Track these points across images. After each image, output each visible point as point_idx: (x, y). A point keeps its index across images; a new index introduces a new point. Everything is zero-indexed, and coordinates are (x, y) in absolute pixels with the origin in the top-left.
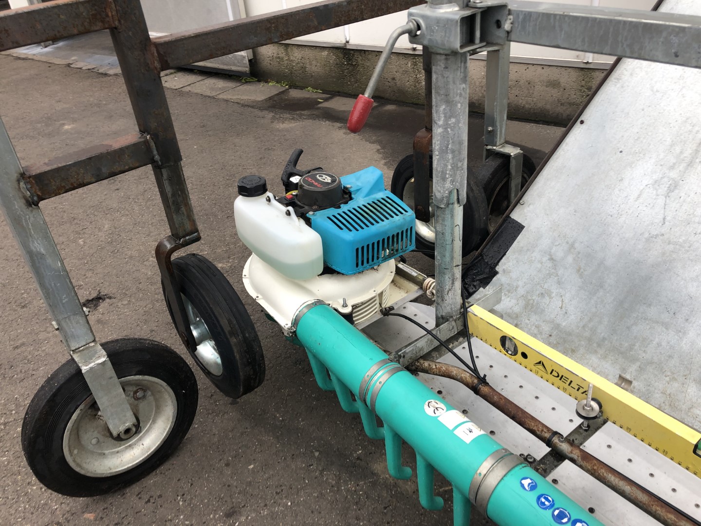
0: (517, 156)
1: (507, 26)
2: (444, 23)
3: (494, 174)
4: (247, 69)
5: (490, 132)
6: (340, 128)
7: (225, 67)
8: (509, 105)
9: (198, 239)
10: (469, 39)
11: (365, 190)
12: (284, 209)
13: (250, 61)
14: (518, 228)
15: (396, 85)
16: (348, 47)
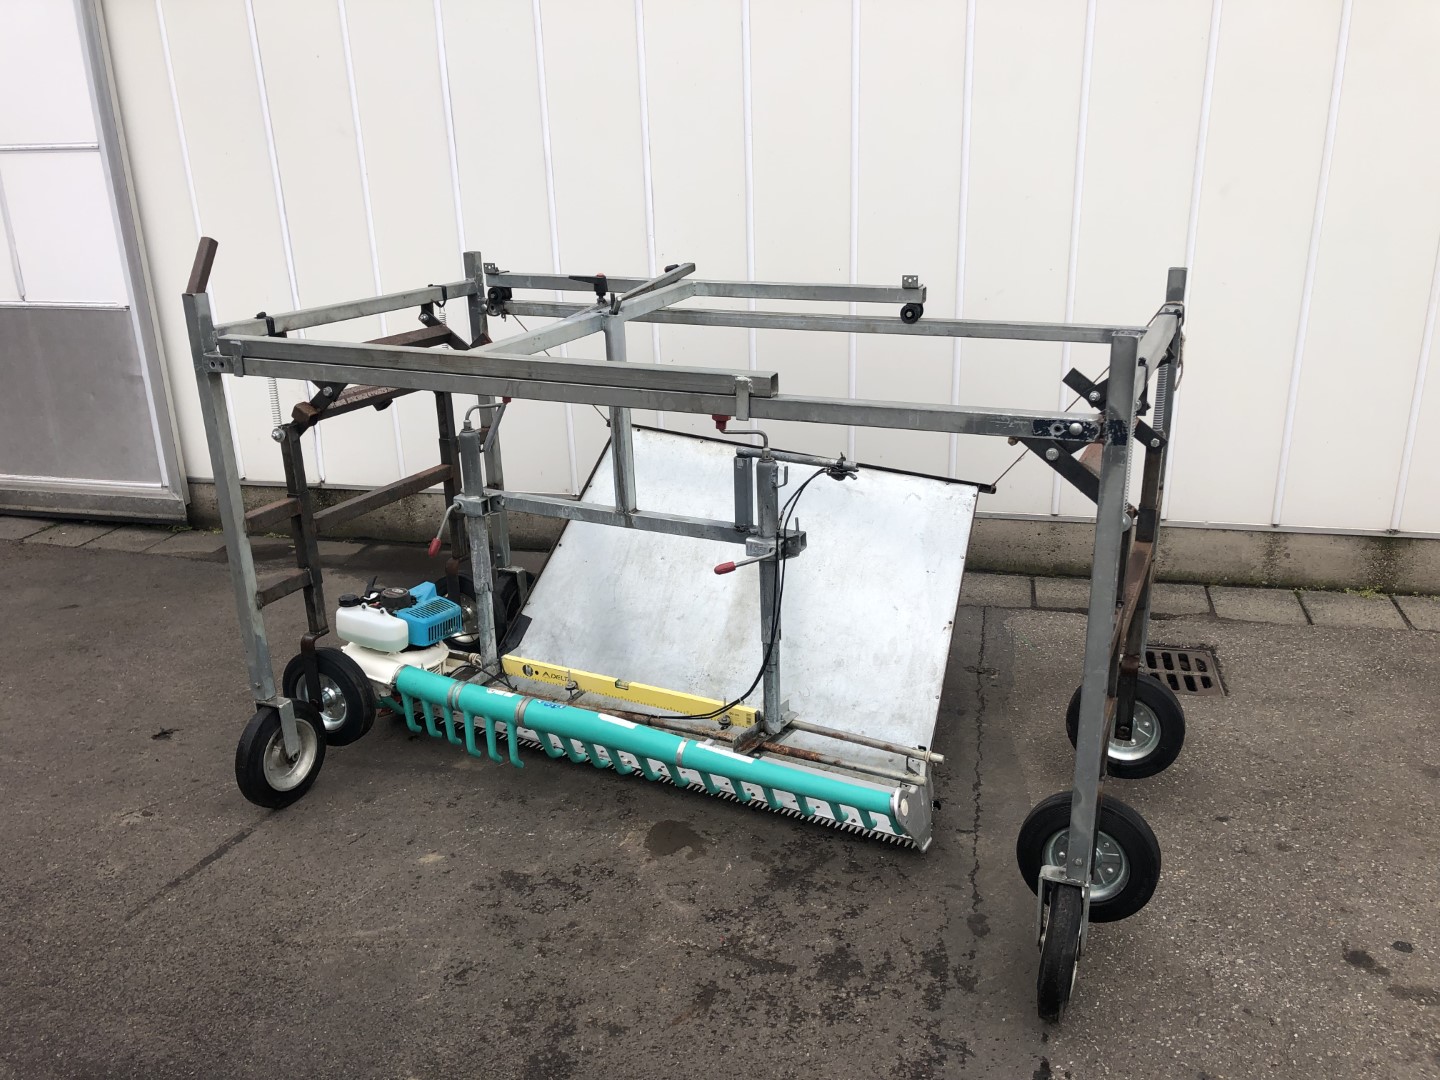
0: (521, 573)
1: (503, 504)
2: (475, 504)
3: (506, 587)
4: (184, 517)
5: (498, 557)
6: (332, 573)
7: (148, 515)
8: (510, 536)
9: (328, 632)
10: (485, 510)
11: (425, 596)
12: (378, 611)
13: (187, 506)
14: (529, 620)
15: (385, 523)
16: (324, 487)
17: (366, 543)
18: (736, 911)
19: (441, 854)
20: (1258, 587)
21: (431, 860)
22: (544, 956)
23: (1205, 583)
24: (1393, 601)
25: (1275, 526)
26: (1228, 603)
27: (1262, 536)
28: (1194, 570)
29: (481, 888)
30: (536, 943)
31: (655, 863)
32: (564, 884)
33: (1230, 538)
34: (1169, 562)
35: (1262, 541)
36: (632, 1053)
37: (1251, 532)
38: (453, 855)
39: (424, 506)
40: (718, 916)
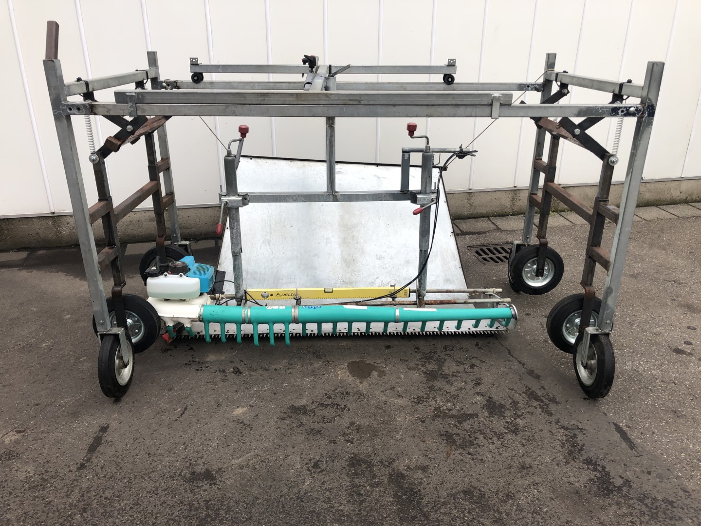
17: (27, 251)
18: (425, 396)
19: (243, 407)
20: (508, 216)
21: (240, 412)
22: (352, 443)
23: (487, 216)
24: (560, 215)
25: (515, 187)
26: (502, 223)
27: (510, 192)
28: (483, 212)
29: (284, 419)
30: (342, 438)
31: (365, 383)
32: (328, 405)
33: (499, 194)
34: (473, 209)
35: (510, 194)
36: (442, 476)
37: (505, 191)
38: (251, 406)
39: (68, 223)
40: (419, 400)
